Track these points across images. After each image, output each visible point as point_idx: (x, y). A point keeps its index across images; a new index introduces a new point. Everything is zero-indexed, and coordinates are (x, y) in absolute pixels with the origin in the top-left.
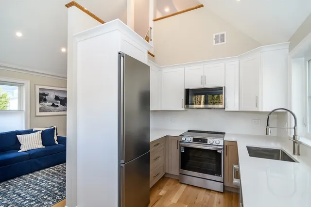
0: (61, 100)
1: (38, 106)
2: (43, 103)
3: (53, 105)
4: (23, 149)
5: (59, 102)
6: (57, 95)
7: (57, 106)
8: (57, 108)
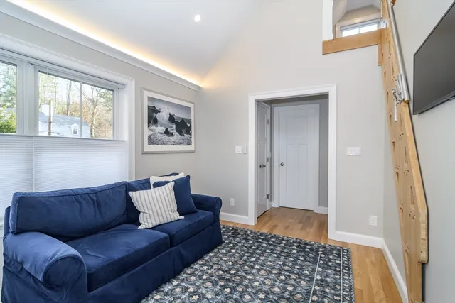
0: (177, 124)
1: (147, 132)
2: (153, 127)
3: (167, 132)
4: (146, 222)
5: (174, 126)
6: (172, 113)
7: (172, 135)
8: (172, 139)
